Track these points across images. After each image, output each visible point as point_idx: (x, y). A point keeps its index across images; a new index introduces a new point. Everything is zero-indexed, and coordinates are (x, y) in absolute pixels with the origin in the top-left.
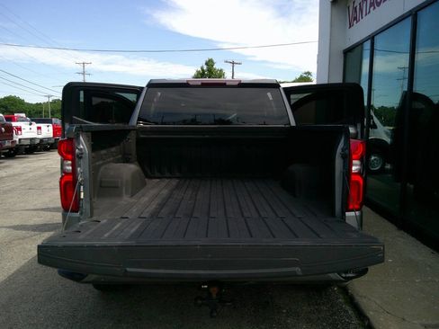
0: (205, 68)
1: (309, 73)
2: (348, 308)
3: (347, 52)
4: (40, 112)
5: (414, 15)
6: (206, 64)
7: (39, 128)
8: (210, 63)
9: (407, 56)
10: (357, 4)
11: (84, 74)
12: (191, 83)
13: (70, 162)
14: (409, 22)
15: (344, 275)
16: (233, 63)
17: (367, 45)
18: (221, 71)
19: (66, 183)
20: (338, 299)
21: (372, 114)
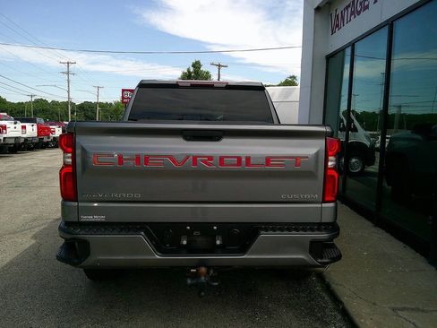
0: (192, 70)
1: (294, 77)
2: (324, 294)
3: (329, 58)
4: (23, 112)
5: (390, 24)
6: (194, 66)
7: (24, 127)
8: (197, 65)
9: (384, 63)
10: (339, 12)
11: (68, 73)
12: (180, 84)
13: (70, 155)
14: (385, 31)
15: (319, 261)
16: (219, 66)
17: (348, 51)
18: (207, 73)
19: (66, 174)
20: (315, 287)
21: (353, 117)
